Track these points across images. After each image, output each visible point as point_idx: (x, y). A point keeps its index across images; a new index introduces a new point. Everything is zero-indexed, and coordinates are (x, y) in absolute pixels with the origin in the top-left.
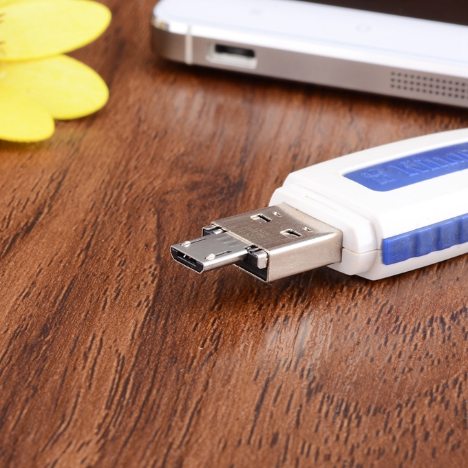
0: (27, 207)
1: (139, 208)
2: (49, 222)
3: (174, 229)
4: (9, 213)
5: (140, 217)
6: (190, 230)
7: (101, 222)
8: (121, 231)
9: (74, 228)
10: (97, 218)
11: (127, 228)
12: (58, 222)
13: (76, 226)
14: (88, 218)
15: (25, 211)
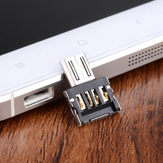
0: (53, 140)
1: (121, 137)
2: (69, 152)
3: (147, 154)
4: (43, 146)
5: (124, 144)
6: (157, 154)
7: (101, 150)
8: (115, 158)
9: (85, 157)
10: (98, 147)
11: (118, 154)
12: (74, 151)
13: (86, 155)
14: (92, 147)
15: (52, 144)
